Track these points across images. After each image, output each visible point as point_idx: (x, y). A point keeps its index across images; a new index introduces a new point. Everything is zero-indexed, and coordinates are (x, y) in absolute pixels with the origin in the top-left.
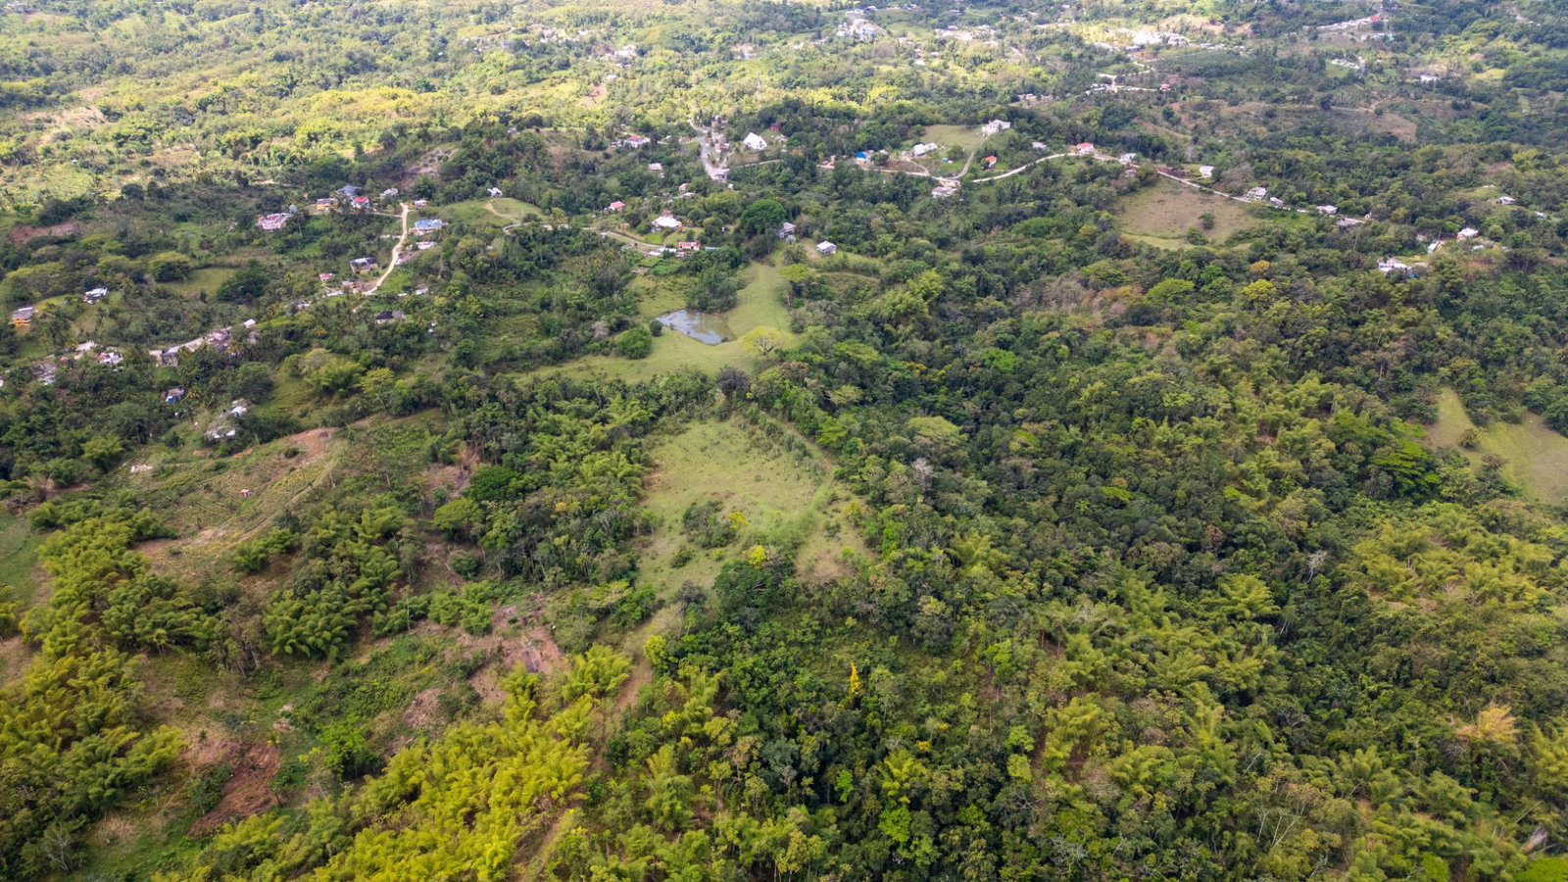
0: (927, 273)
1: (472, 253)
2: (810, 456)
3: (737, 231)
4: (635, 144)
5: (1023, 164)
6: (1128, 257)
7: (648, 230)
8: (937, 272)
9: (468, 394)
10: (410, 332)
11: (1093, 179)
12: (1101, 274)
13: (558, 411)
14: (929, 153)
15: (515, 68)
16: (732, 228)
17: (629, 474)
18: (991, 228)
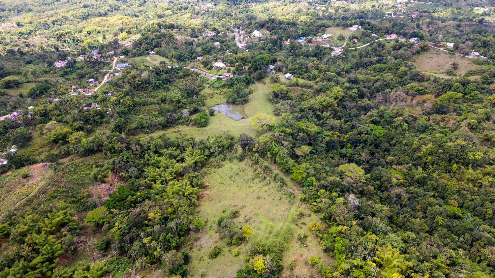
0: (336, 88)
1: (134, 78)
2: (286, 185)
3: (249, 69)
4: (210, 35)
5: (369, 42)
6: (424, 81)
7: (211, 68)
8: (341, 87)
9: (116, 147)
10: (97, 113)
11: (400, 48)
12: (415, 89)
13: (161, 155)
14: (329, 37)
15: (168, 9)
16: (247, 67)
17: (191, 193)
18: (358, 69)
